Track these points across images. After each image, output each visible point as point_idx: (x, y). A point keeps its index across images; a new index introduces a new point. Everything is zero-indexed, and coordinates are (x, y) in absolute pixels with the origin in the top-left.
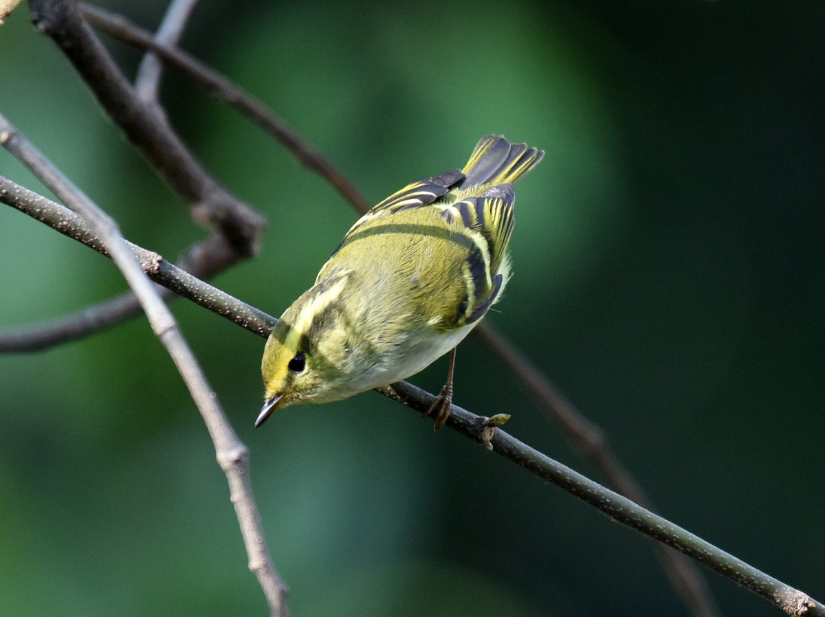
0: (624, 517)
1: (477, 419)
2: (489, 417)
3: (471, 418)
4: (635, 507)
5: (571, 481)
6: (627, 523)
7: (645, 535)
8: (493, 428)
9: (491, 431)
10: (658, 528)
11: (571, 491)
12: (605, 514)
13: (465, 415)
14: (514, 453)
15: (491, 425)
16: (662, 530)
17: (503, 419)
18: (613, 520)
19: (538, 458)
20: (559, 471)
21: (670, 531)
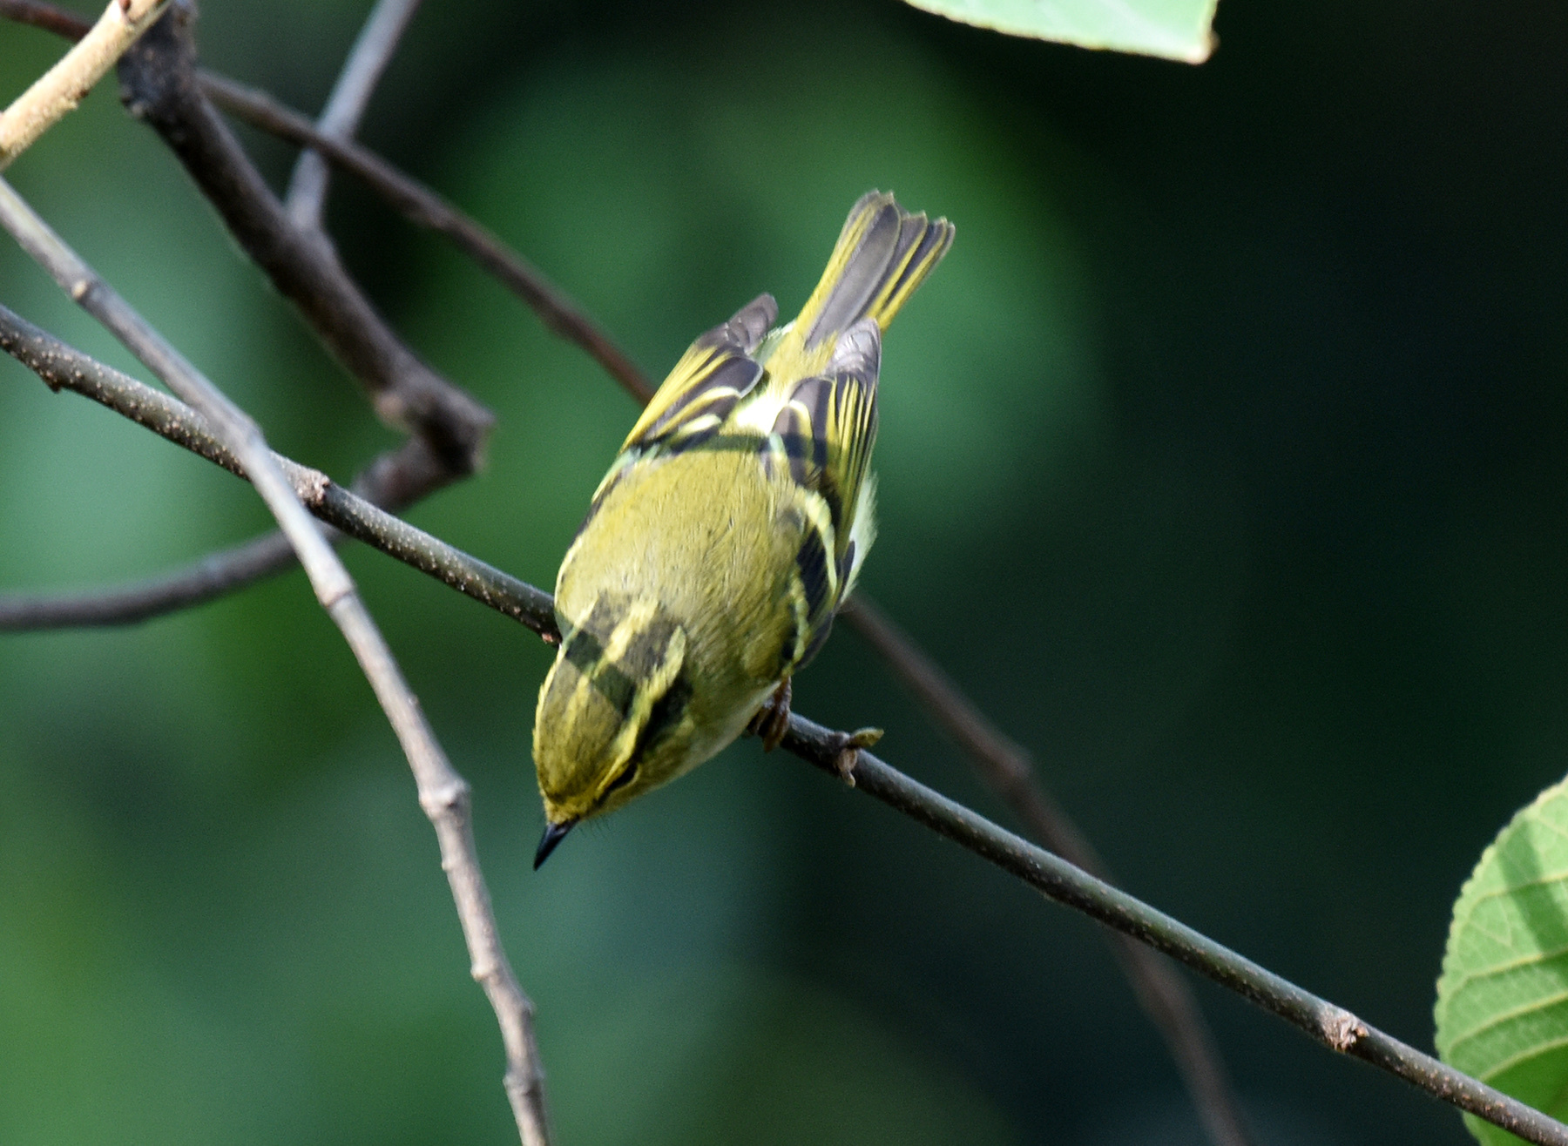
0: (1064, 892)
1: (830, 737)
2: (850, 731)
3: (821, 734)
4: (1082, 877)
5: (978, 834)
6: (1071, 902)
7: (1098, 922)
8: (856, 752)
9: (853, 756)
10: (1119, 911)
11: (980, 852)
12: (1034, 888)
13: (810, 729)
14: (890, 791)
15: (853, 746)
16: (1123, 913)
17: (872, 737)
18: (1046, 897)
19: (925, 800)
20: (960, 820)
21: (1138, 916)
